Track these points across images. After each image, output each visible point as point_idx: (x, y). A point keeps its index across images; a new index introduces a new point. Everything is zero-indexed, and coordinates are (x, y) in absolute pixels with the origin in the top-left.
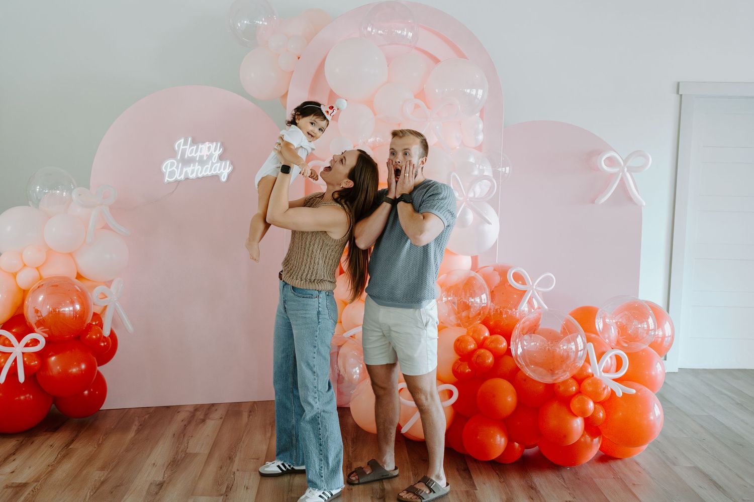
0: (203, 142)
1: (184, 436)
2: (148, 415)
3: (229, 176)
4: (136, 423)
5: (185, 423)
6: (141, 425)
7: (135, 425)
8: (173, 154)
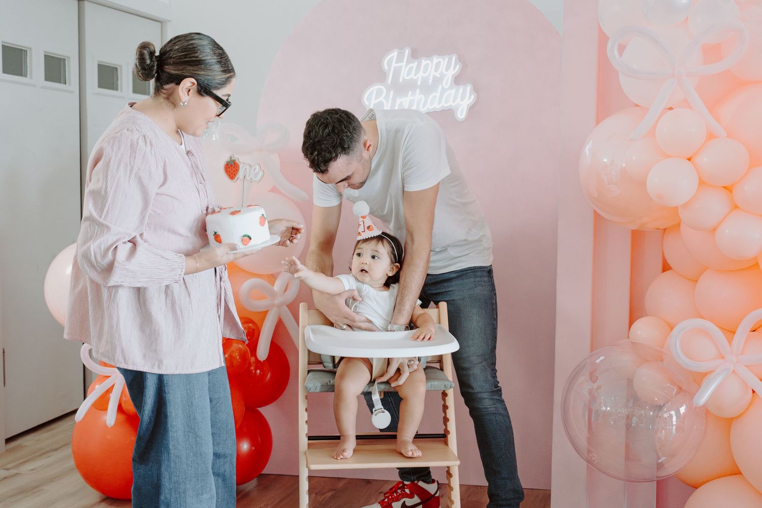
0: (429, 55)
3: (472, 109)
8: (381, 77)
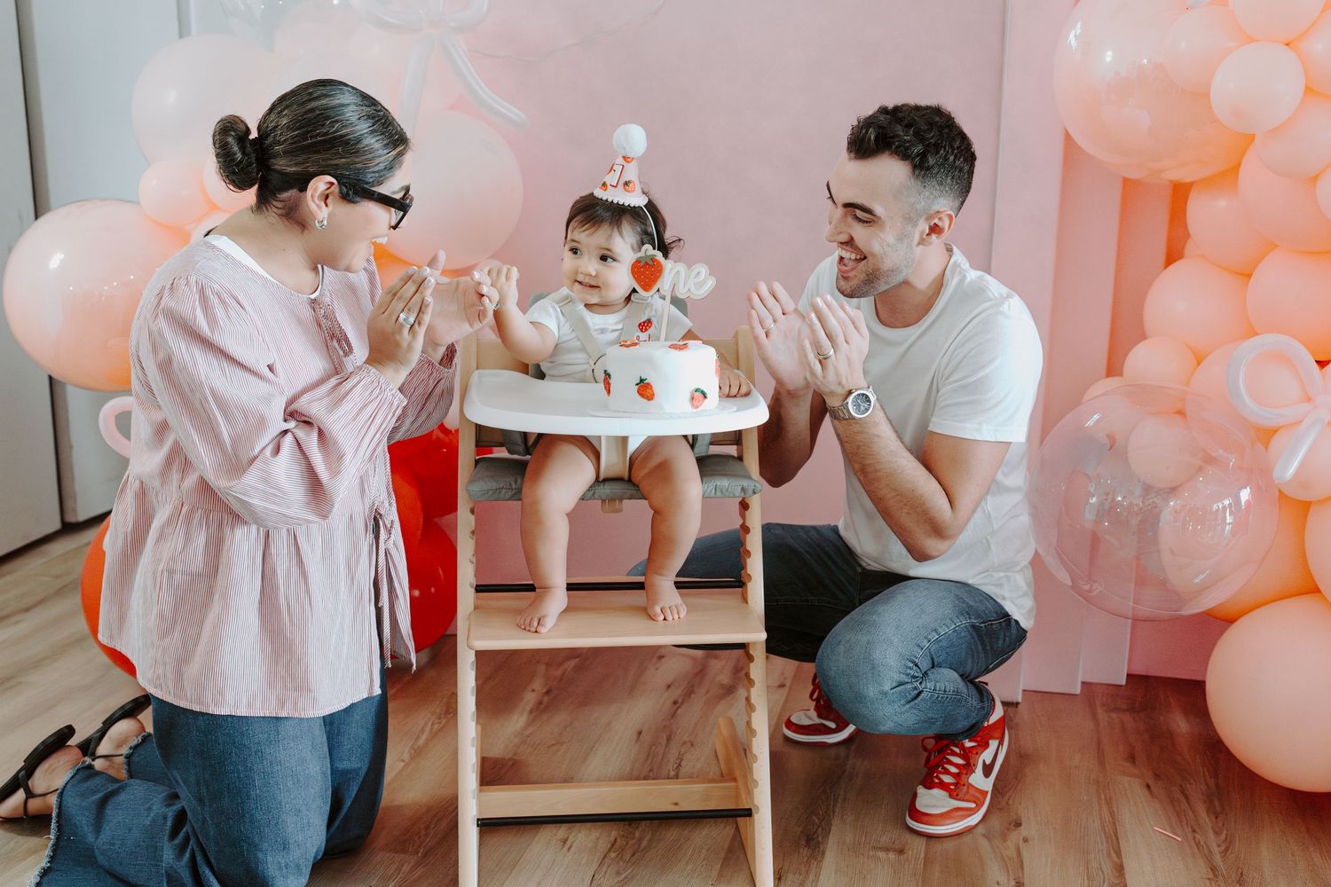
1: (669, 739)
2: (571, 664)
4: (538, 685)
5: (676, 693)
6: (548, 692)
7: (533, 690)
